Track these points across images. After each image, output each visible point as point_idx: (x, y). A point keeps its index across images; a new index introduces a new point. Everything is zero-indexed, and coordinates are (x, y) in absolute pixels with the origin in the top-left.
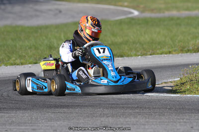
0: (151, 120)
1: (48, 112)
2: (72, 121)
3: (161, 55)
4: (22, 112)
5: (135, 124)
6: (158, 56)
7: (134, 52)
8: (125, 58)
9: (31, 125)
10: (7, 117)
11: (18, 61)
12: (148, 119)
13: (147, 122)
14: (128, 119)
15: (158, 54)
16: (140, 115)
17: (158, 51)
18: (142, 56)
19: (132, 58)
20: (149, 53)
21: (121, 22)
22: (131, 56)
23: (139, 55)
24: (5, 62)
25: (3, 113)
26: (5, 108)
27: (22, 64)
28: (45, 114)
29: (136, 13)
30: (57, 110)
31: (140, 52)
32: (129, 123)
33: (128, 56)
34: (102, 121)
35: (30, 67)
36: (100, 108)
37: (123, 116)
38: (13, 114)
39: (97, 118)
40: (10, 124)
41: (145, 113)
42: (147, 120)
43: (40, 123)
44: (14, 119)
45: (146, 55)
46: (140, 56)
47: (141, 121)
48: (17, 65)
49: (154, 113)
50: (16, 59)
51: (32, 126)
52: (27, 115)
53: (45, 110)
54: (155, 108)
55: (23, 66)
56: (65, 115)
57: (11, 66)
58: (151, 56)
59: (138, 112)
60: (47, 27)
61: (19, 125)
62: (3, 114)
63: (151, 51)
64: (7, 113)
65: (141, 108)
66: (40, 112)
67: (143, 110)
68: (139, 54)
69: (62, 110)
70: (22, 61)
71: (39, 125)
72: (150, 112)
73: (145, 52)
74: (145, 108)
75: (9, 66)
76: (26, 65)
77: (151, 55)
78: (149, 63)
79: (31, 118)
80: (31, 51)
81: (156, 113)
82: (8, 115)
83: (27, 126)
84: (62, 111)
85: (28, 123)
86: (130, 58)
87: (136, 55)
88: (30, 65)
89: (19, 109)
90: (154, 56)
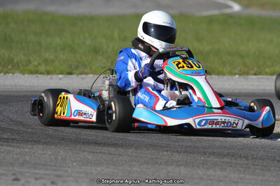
0: (247, 177)
1: (83, 151)
2: (121, 168)
3: (270, 77)
4: (41, 146)
5: (221, 181)
6: (266, 77)
7: (229, 68)
8: (214, 76)
9: (54, 168)
10: (17, 154)
11: (42, 68)
12: (244, 173)
13: (241, 179)
14: (211, 172)
15: (267, 74)
16: (231, 166)
17: (267, 70)
18: (240, 75)
19: (225, 77)
20: (252, 72)
21: (210, 20)
22: (224, 74)
23: (235, 74)
24: (22, 68)
25: (10, 146)
26: (15, 139)
27: (48, 73)
28: (78, 153)
29: (236, 7)
30: (99, 149)
31: (239, 69)
32: (212, 178)
33: (219, 73)
34: (169, 172)
35: (60, 79)
36: (167, 151)
37: (203, 167)
38: (27, 149)
39: (161, 166)
40: (22, 165)
41: (239, 164)
42: (242, 175)
43: (69, 167)
44: (27, 158)
45: (247, 73)
46: (237, 76)
47: (232, 176)
48: (41, 73)
49: (254, 165)
50: (39, 64)
51: (56, 170)
52: (50, 153)
53: (78, 147)
54: (256, 158)
55: (49, 76)
56: (110, 156)
57: (31, 76)
58: (254, 77)
59: (228, 162)
60: (92, 18)
61: (35, 168)
62: (11, 148)
63: (255, 69)
64: (18, 147)
65: (233, 156)
66: (71, 150)
67: (236, 159)
68: (236, 71)
69: (105, 149)
70: (49, 68)
71: (67, 169)
72: (247, 164)
73: (246, 70)
74: (240, 157)
75: (26, 75)
76: (54, 76)
77: (255, 74)
78: (251, 87)
79: (56, 158)
80: (63, 54)
81: (257, 165)
82: (19, 150)
83: (47, 170)
84: (106, 152)
85: (50, 165)
86: (221, 76)
87: (232, 74)
88: (60, 76)
89: (38, 142)
90: (260, 76)
